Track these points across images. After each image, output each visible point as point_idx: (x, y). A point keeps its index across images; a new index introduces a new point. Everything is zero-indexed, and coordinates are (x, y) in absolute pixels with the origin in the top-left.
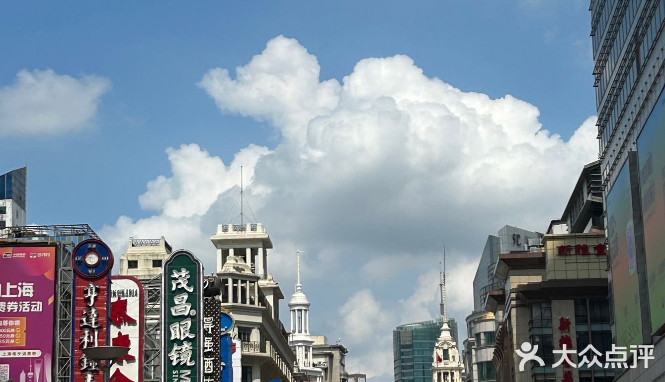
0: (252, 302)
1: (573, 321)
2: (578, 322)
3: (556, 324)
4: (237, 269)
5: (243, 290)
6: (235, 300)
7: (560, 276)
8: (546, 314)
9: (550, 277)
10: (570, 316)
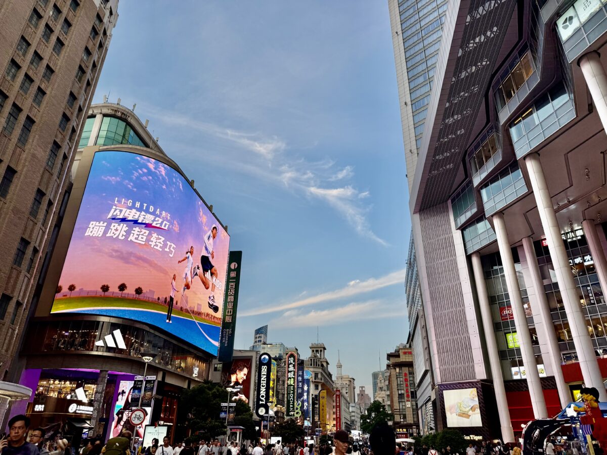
0: (319, 366)
1: (408, 374)
2: (409, 374)
3: (403, 375)
4: (315, 356)
5: (316, 362)
6: (314, 365)
7: (404, 360)
8: (401, 371)
9: (401, 360)
10: (407, 372)
